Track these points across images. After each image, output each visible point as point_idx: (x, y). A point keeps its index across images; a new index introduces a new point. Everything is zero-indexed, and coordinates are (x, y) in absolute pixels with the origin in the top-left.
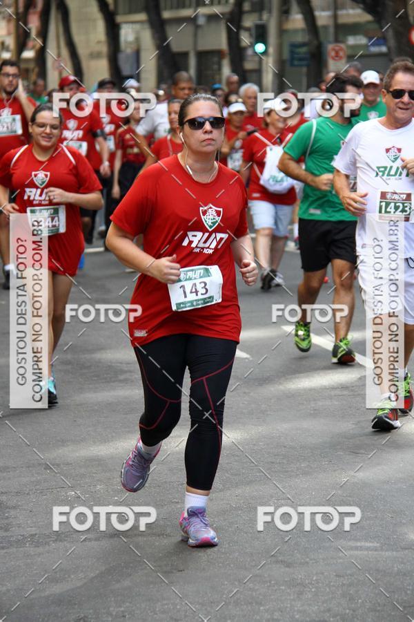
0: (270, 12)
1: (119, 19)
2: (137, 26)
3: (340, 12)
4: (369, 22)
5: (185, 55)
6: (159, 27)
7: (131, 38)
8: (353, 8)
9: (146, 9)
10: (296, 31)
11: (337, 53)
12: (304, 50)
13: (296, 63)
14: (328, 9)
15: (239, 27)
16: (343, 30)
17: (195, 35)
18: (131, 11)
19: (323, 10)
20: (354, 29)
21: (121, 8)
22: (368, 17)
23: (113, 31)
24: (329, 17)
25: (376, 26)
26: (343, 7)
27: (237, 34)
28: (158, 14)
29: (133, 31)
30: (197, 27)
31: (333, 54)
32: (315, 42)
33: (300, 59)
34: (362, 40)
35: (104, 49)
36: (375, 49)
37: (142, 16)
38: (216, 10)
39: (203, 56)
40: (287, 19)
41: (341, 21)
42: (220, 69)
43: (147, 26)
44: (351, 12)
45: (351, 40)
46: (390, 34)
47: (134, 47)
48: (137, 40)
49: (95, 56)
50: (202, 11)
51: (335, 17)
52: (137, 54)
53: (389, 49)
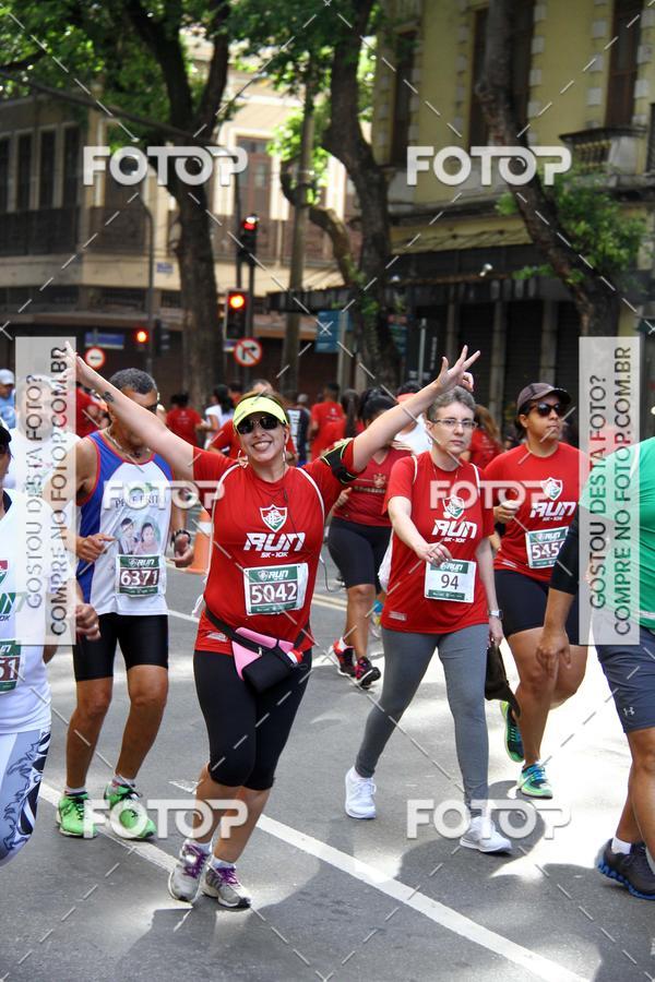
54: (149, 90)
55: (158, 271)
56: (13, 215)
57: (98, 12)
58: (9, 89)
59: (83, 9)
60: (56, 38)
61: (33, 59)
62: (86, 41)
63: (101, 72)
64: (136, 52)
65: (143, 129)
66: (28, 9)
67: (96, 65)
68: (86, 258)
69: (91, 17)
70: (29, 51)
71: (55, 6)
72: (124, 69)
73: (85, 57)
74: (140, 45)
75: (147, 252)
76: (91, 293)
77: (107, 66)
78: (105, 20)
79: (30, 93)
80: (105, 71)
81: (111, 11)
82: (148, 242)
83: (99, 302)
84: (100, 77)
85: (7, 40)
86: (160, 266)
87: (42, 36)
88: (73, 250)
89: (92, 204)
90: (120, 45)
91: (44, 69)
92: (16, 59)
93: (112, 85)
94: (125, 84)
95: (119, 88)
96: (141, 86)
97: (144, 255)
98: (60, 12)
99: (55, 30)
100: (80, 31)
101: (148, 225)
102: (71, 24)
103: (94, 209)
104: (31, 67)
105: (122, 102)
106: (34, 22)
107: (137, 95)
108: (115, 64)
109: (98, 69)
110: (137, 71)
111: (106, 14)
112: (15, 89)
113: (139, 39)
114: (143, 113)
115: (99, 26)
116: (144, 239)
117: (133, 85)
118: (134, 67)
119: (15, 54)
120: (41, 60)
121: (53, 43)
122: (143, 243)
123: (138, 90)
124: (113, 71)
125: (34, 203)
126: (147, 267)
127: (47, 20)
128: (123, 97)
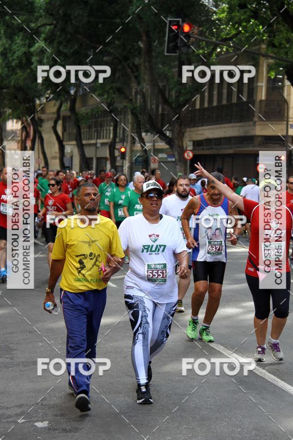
0: (127, 142)
1: (64, 143)
2: (72, 146)
3: (156, 144)
4: (167, 148)
5: (92, 159)
6: (81, 147)
7: (69, 151)
8: (161, 142)
9: (76, 140)
10: (137, 151)
11: (154, 161)
12: (141, 158)
13: (137, 164)
14: (151, 142)
15: (114, 148)
16: (157, 151)
17: (96, 151)
18: (70, 140)
19: (149, 143)
20: (161, 151)
21: (65, 139)
22: (167, 147)
23: (62, 148)
24: (151, 146)
25: (170, 150)
26: (157, 142)
27: (114, 151)
28: (81, 142)
29: (70, 148)
30: (97, 147)
31: (153, 160)
32: (146, 156)
33: (139, 162)
34: (165, 156)
35: (58, 155)
36: (170, 159)
37: (74, 143)
38: (105, 141)
39: (99, 160)
40: (134, 146)
41: (156, 147)
42: (106, 165)
43: (76, 146)
44: (160, 144)
45: (160, 155)
46: (176, 154)
47: (71, 155)
48: (72, 152)
49: (54, 158)
50: (99, 141)
51: (154, 146)
52: (72, 157)
53: (176, 159)
54: (288, 46)
55: (291, 128)
56: (226, 105)
57: (265, 12)
58: (224, 49)
59: (259, 12)
60: (246, 26)
61: (235, 35)
62: (259, 26)
63: (266, 39)
64: (282, 29)
65: (285, 63)
66: (234, 14)
67: (264, 36)
68: (257, 123)
69: (262, 15)
70: (234, 32)
71: (246, 11)
72: (277, 37)
73: (259, 33)
74: (284, 26)
75: (286, 119)
76: (260, 139)
77: (269, 37)
78: (268, 15)
79: (233, 51)
80: (268, 38)
81: (271, 11)
82: (286, 115)
83: (263, 143)
84: (266, 41)
85: (224, 28)
86: (291, 125)
87: (240, 25)
88: (252, 120)
89: (260, 99)
90: (275, 26)
91: (240, 40)
92: (228, 37)
93: (271, 44)
94: (277, 44)
95: (274, 46)
96: (284, 44)
97: (284, 121)
98: (248, 14)
99: (246, 22)
100: (257, 21)
101: (286, 107)
102: (253, 19)
103: (261, 101)
104: (234, 39)
105: (276, 51)
106: (236, 19)
107: (282, 48)
108: (272, 35)
109: (265, 38)
110: (282, 38)
111: (269, 13)
112: (227, 50)
113: (284, 23)
114: (285, 56)
115: (265, 19)
116: (284, 113)
117: (280, 44)
118: (281, 36)
119: (228, 34)
120: (239, 36)
121: (244, 28)
122: (284, 115)
123: (282, 46)
124: (272, 38)
125: (234, 100)
126: (285, 126)
127: (242, 18)
128: (276, 50)
